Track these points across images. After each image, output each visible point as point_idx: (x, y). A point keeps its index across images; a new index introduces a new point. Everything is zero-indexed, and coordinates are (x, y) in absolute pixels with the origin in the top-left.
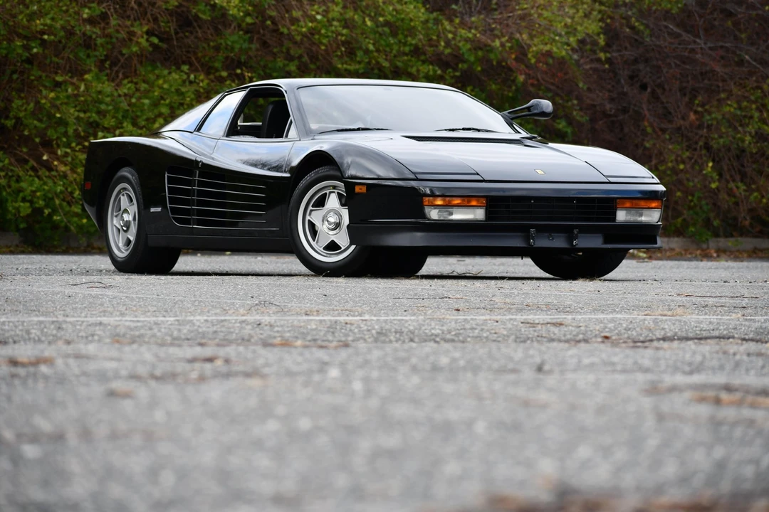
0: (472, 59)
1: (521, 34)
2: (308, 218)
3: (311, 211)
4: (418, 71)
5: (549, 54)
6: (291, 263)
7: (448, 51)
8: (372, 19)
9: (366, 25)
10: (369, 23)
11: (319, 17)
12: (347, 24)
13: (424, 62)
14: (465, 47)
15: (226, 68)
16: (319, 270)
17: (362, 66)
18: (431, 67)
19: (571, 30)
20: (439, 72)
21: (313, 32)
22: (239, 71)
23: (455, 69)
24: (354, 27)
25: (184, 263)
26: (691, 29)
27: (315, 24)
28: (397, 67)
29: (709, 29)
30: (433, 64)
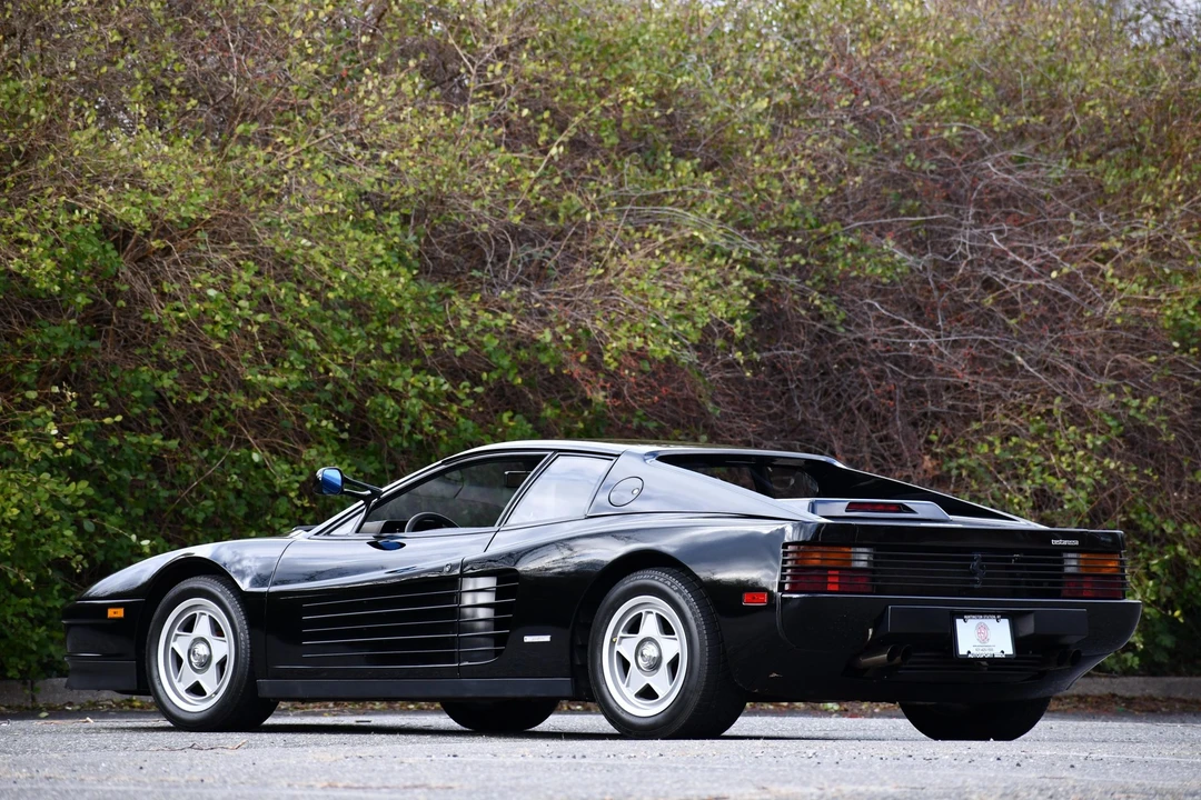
0: (506, 362)
1: (594, 319)
4: (406, 383)
5: (640, 355)
7: (460, 350)
8: (315, 296)
9: (300, 305)
10: (305, 302)
11: (212, 292)
12: (265, 303)
13: (416, 370)
14: (491, 342)
15: (41, 384)
17: (294, 377)
18: (432, 379)
19: (683, 312)
20: (446, 387)
21: (201, 317)
22: (56, 389)
23: (476, 381)
24: (281, 310)
26: (920, 312)
27: (207, 305)
28: (370, 380)
29: (956, 311)
30: (435, 375)
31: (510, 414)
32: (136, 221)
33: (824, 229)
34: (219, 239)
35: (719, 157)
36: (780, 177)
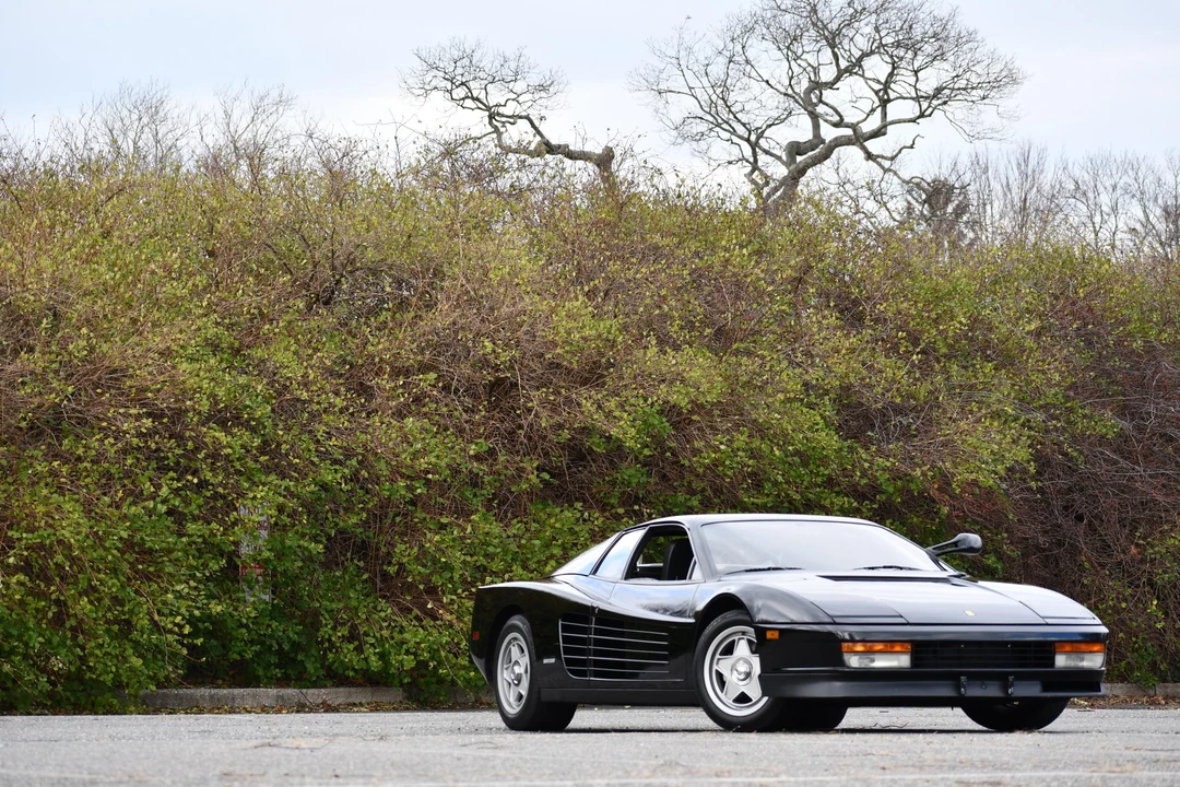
0: (891, 489)
1: (944, 462)
2: (715, 667)
3: (719, 659)
4: (832, 503)
5: (975, 483)
6: (697, 717)
7: (864, 482)
8: (780, 448)
9: (775, 455)
10: (777, 453)
11: (723, 447)
12: (753, 454)
13: (838, 494)
14: (883, 477)
15: (622, 504)
16: (727, 724)
17: (770, 499)
18: (846, 499)
19: (998, 457)
20: (855, 504)
21: (716, 462)
22: (636, 507)
23: (872, 501)
24: (761, 457)
25: (582, 718)
26: (1129, 456)
27: (718, 455)
28: (809, 500)
29: (1148, 456)
30: (848, 496)
31: (891, 521)
32: (683, 405)
33: (1069, 405)
34: (725, 415)
35: (1006, 359)
36: (1044, 372)
